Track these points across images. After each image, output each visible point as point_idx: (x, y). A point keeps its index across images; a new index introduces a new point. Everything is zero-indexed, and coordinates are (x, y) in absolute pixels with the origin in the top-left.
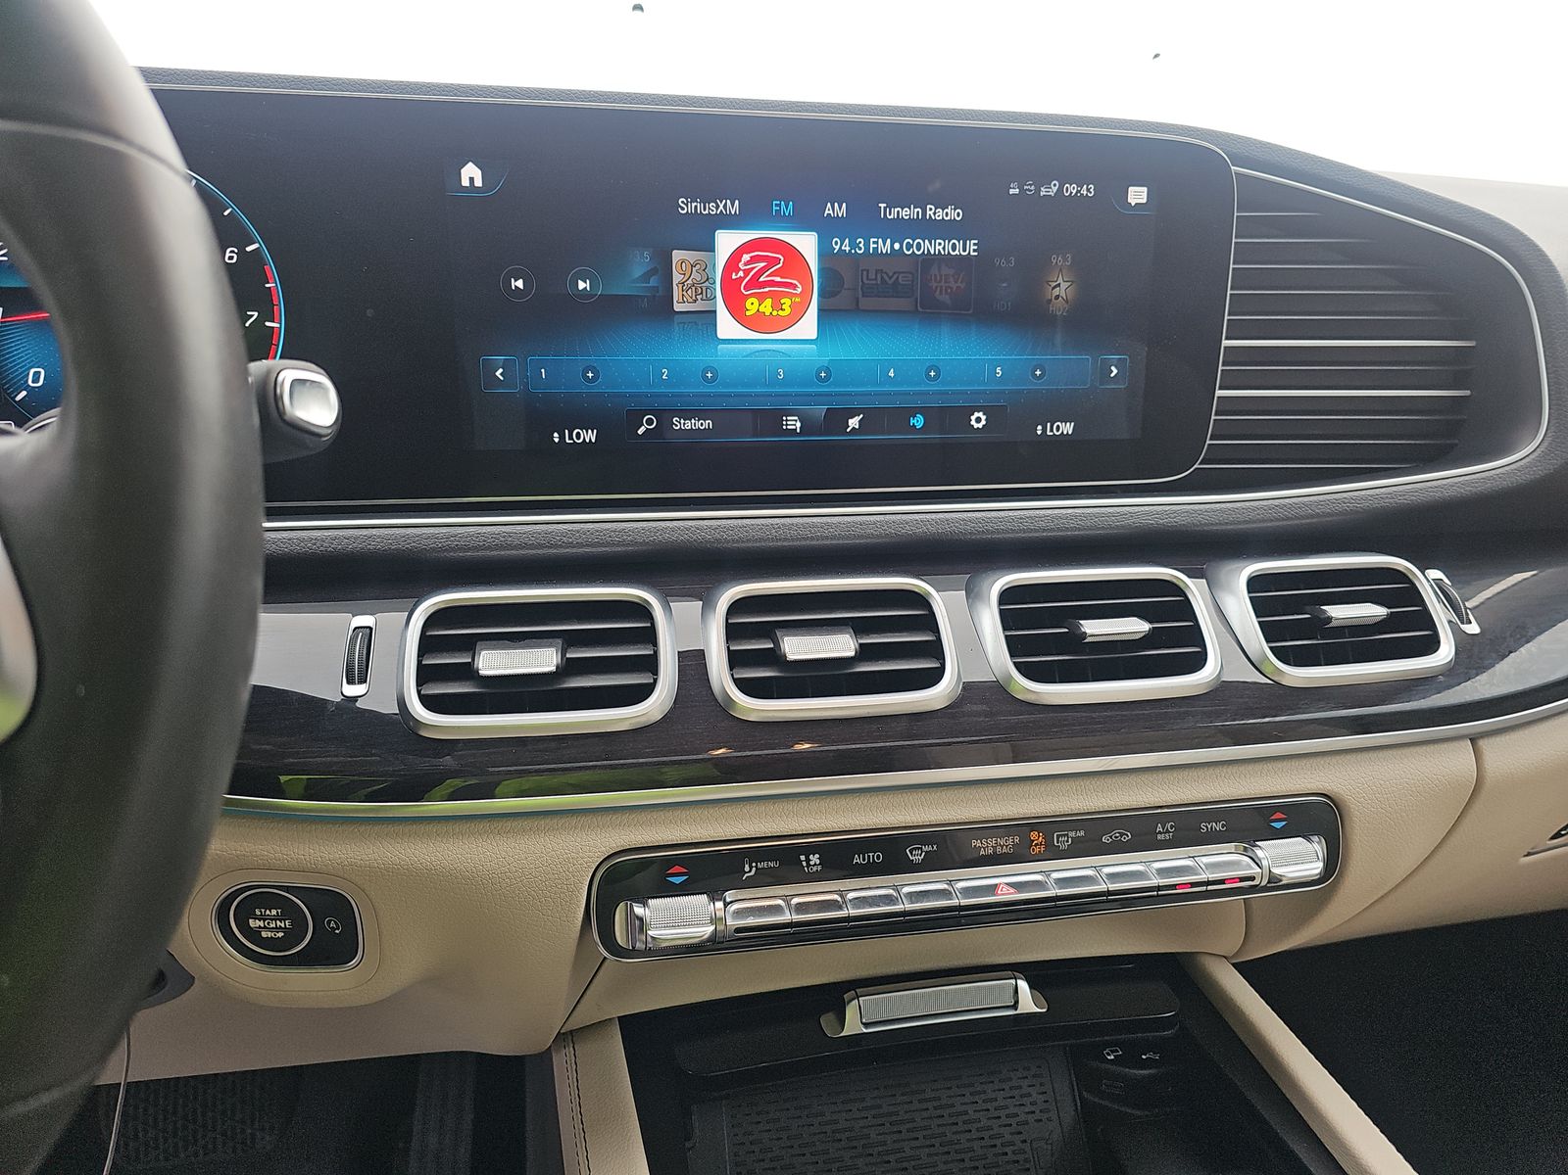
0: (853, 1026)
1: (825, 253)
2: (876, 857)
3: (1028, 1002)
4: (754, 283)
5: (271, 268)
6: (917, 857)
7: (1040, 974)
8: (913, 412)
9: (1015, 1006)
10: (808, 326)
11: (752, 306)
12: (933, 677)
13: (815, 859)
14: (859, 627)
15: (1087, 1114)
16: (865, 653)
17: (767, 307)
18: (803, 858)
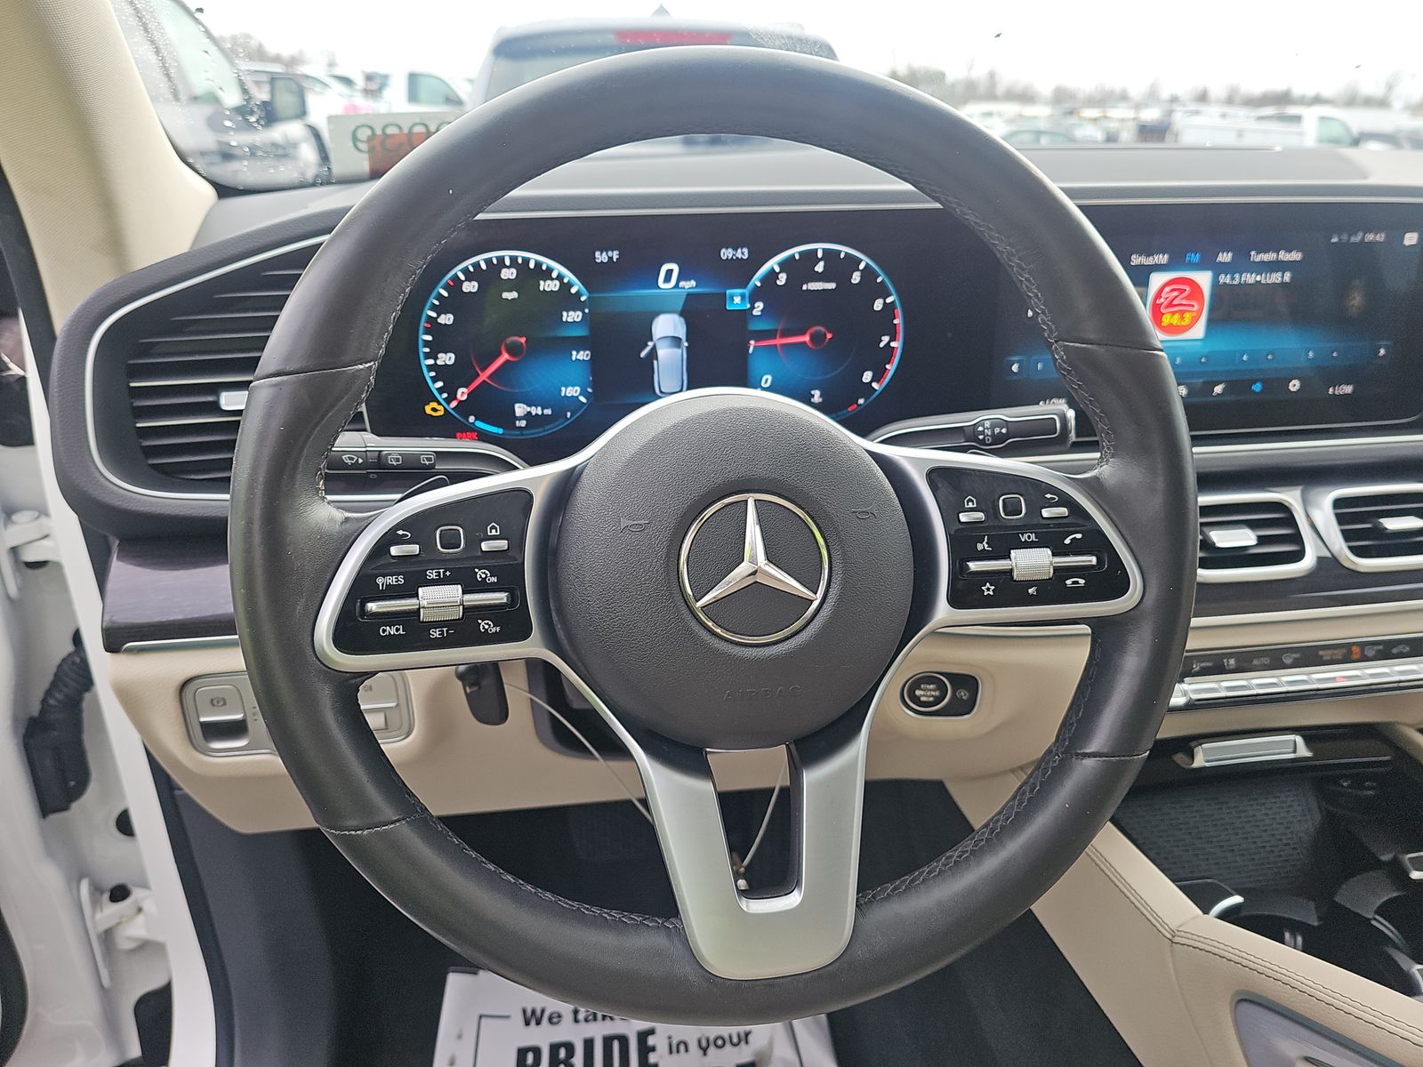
0: (1200, 761)
1: (1216, 285)
2: (1266, 661)
3: (1303, 751)
4: (1170, 305)
5: (899, 311)
6: (1288, 661)
7: (1311, 734)
8: (1255, 382)
9: (1295, 752)
10: (1199, 331)
11: (1166, 320)
12: (1298, 556)
13: (1232, 661)
14: (1252, 525)
15: (1330, 819)
16: (1262, 540)
17: (1175, 320)
18: (1225, 661)
